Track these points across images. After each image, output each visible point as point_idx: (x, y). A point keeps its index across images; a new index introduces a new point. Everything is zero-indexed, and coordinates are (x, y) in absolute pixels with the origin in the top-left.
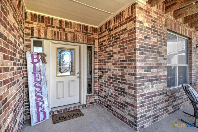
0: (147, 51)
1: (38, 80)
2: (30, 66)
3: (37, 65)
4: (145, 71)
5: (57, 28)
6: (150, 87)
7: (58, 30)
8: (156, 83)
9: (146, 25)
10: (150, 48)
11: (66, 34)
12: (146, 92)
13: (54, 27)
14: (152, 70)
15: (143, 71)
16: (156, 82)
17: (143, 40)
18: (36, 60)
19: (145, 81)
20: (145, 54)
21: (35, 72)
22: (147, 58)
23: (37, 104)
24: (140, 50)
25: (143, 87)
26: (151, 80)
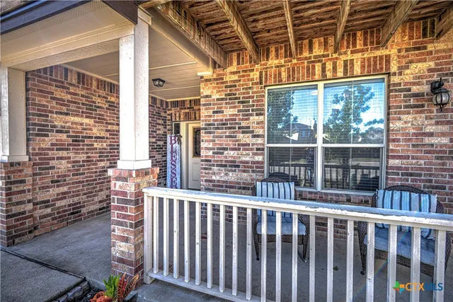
0: (218, 128)
1: (174, 159)
2: (169, 146)
3: (174, 145)
4: (214, 153)
5: (188, 108)
6: (222, 175)
7: (188, 111)
8: (235, 171)
9: (216, 96)
10: (224, 124)
11: (195, 113)
12: (214, 178)
13: (185, 109)
14: (226, 152)
15: (211, 153)
16: (234, 169)
17: (210, 116)
18: (173, 142)
19: (213, 165)
20: (214, 133)
21: (172, 152)
22: (217, 137)
23: (172, 179)
24: (205, 129)
25: (210, 172)
26: (225, 166)
